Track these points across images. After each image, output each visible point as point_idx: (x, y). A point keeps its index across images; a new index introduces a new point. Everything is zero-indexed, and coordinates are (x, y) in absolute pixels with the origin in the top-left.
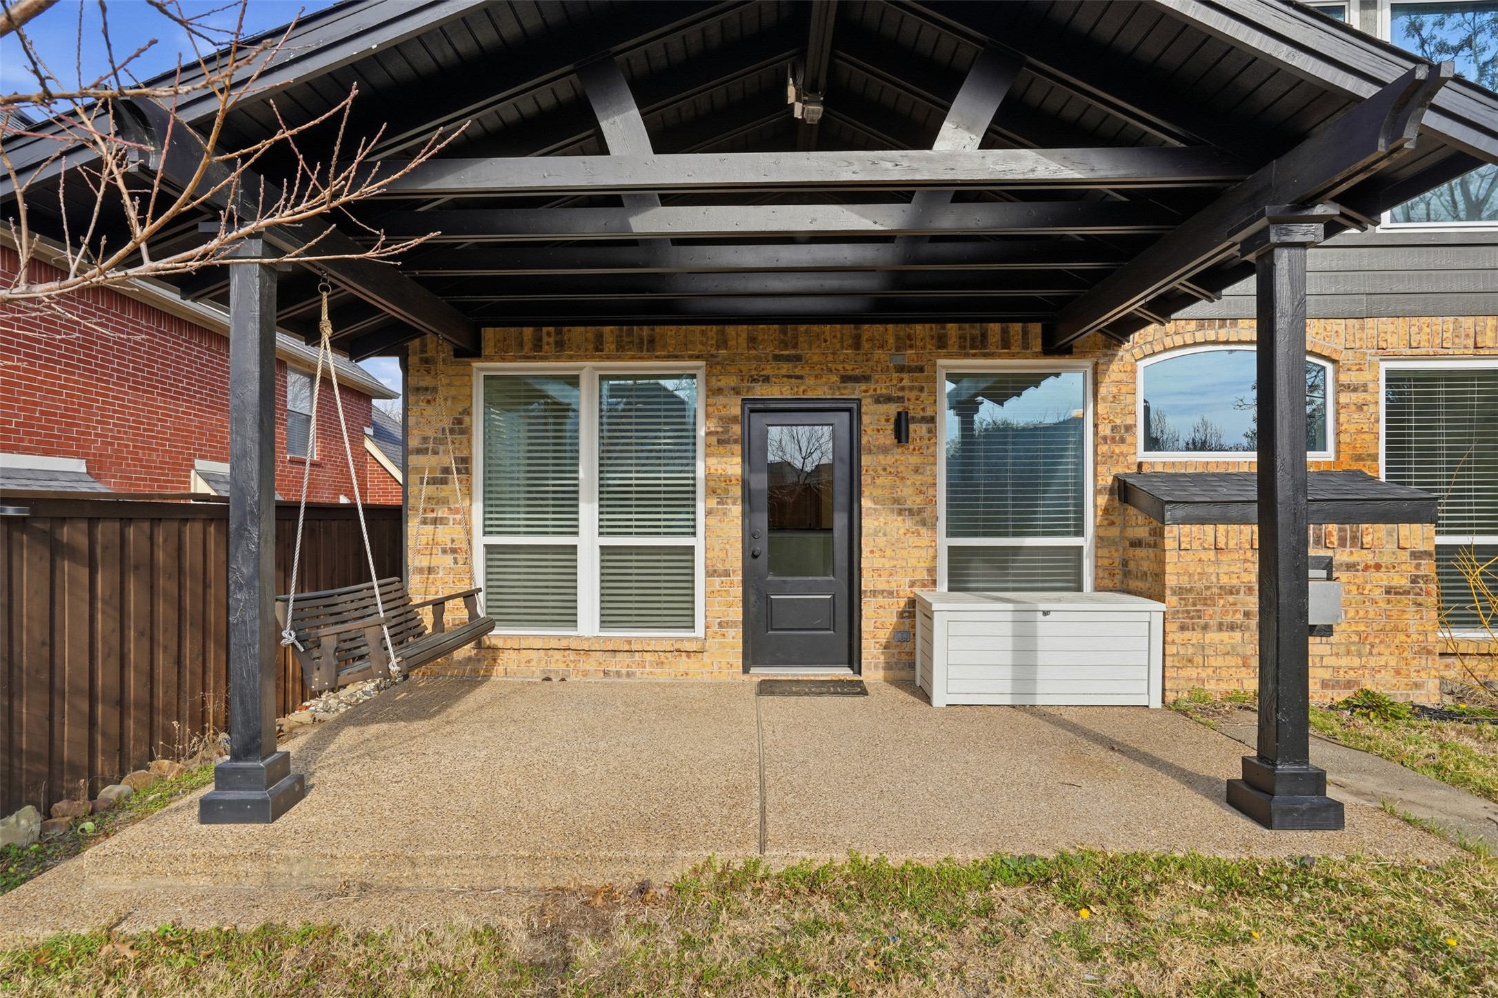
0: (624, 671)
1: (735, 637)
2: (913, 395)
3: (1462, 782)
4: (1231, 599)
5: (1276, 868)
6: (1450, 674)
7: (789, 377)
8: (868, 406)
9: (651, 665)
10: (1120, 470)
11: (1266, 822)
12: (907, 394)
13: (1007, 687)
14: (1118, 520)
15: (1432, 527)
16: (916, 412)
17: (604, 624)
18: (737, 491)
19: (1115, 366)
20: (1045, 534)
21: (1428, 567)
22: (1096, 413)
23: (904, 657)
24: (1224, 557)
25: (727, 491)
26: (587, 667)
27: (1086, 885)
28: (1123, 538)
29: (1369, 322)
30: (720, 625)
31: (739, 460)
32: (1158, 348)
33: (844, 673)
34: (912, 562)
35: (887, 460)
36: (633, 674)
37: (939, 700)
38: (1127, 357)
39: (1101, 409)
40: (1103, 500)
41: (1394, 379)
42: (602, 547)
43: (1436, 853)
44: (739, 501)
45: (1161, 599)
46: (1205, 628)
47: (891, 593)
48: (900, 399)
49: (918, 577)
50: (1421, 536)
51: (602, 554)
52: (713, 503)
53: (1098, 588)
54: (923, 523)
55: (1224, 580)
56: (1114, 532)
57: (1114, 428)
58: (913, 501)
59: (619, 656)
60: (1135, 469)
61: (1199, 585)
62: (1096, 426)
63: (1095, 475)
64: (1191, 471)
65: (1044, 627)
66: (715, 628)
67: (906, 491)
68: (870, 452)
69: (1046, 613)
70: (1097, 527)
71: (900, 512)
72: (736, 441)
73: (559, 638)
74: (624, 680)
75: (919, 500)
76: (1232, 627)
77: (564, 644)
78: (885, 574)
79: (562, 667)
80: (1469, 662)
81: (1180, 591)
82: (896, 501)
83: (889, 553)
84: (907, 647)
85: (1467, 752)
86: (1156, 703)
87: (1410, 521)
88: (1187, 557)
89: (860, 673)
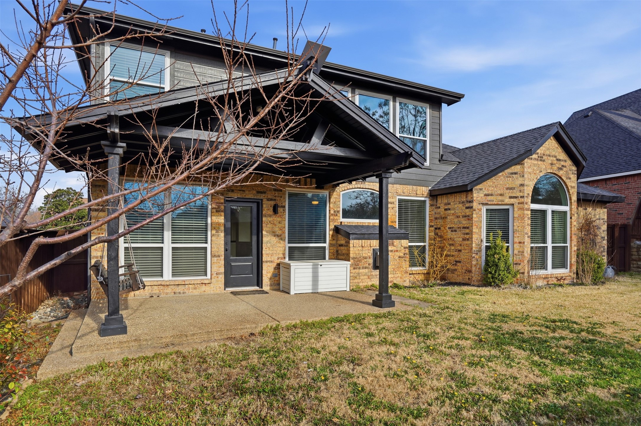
0: (182, 292)
1: (222, 278)
2: (279, 199)
3: (414, 299)
4: (365, 260)
5: (384, 314)
6: (411, 279)
7: (240, 190)
8: (265, 202)
9: (192, 289)
10: (336, 224)
11: (381, 307)
12: (277, 198)
13: (311, 287)
14: (335, 239)
15: (408, 241)
16: (280, 204)
17: (173, 275)
18: (223, 228)
19: (335, 193)
20: (315, 243)
21: (407, 251)
22: (330, 207)
23: (276, 282)
24: (364, 249)
25: (219, 228)
26: (168, 291)
27: (351, 320)
28: (337, 244)
29: (395, 185)
30: (217, 274)
31: (223, 217)
32: (346, 189)
33: (257, 288)
34: (278, 251)
35: (270, 219)
36: (185, 293)
37: (292, 292)
38: (338, 191)
39: (331, 205)
40: (331, 233)
41: (400, 201)
42: (173, 248)
43: (410, 308)
44: (223, 232)
45: (349, 260)
46: (359, 268)
47: (272, 262)
48: (275, 200)
49: (280, 256)
50: (405, 243)
51: (172, 250)
52: (214, 232)
53: (330, 259)
54: (281, 239)
55: (364, 255)
56: (334, 242)
57: (334, 211)
58: (279, 232)
59: (180, 287)
60: (340, 224)
61: (358, 257)
62: (330, 211)
63: (329, 225)
64: (354, 224)
65: (321, 270)
66: (215, 275)
67: (277, 229)
68: (265, 216)
69: (321, 265)
70: (330, 240)
71: (275, 236)
72: (222, 211)
73: (157, 281)
74: (182, 295)
75: (280, 232)
76: (366, 268)
77: (159, 283)
78: (270, 255)
79: (158, 291)
80: (415, 275)
81: (353, 258)
82: (274, 232)
83: (271, 249)
84: (277, 278)
85: (415, 293)
86: (348, 290)
87: (404, 239)
88: (356, 249)
89: (262, 288)
